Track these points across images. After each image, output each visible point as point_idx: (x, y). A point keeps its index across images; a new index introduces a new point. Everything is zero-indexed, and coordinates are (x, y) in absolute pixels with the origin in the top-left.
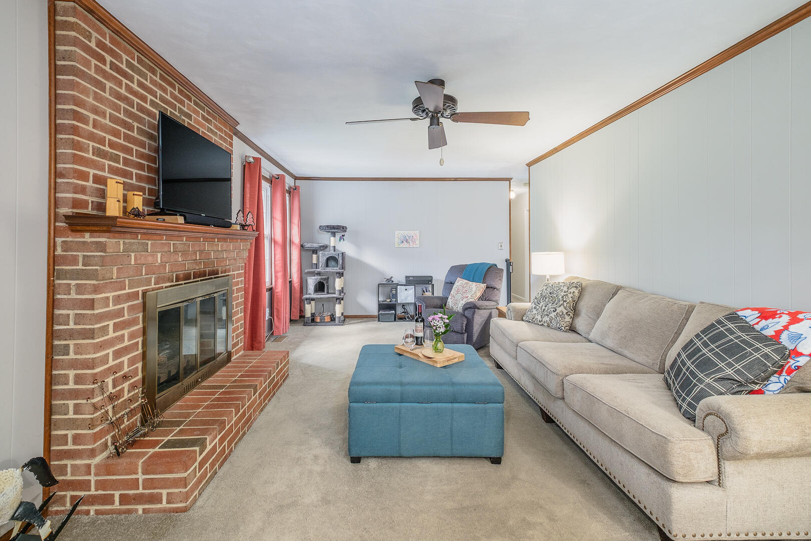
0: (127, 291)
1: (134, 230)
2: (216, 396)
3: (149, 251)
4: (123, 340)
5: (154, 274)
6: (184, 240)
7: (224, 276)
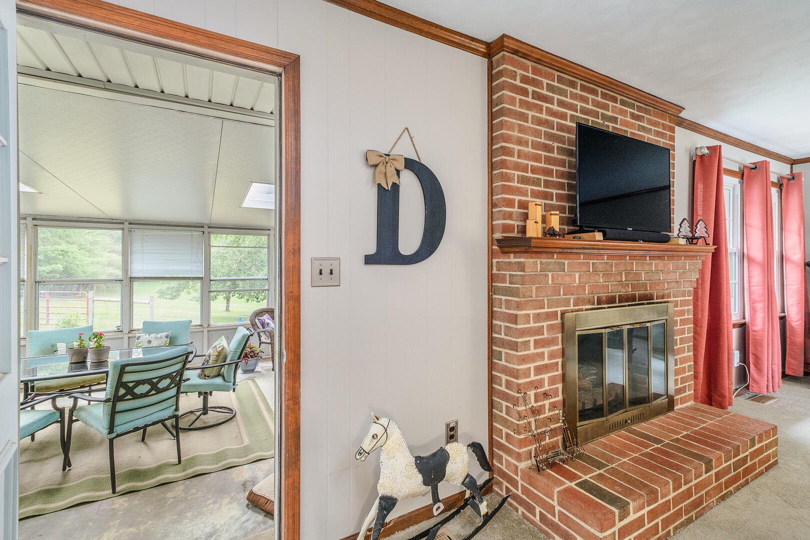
0: (546, 310)
1: (549, 250)
2: (648, 450)
3: (566, 271)
4: (543, 359)
5: (572, 294)
6: (606, 259)
7: (661, 303)
